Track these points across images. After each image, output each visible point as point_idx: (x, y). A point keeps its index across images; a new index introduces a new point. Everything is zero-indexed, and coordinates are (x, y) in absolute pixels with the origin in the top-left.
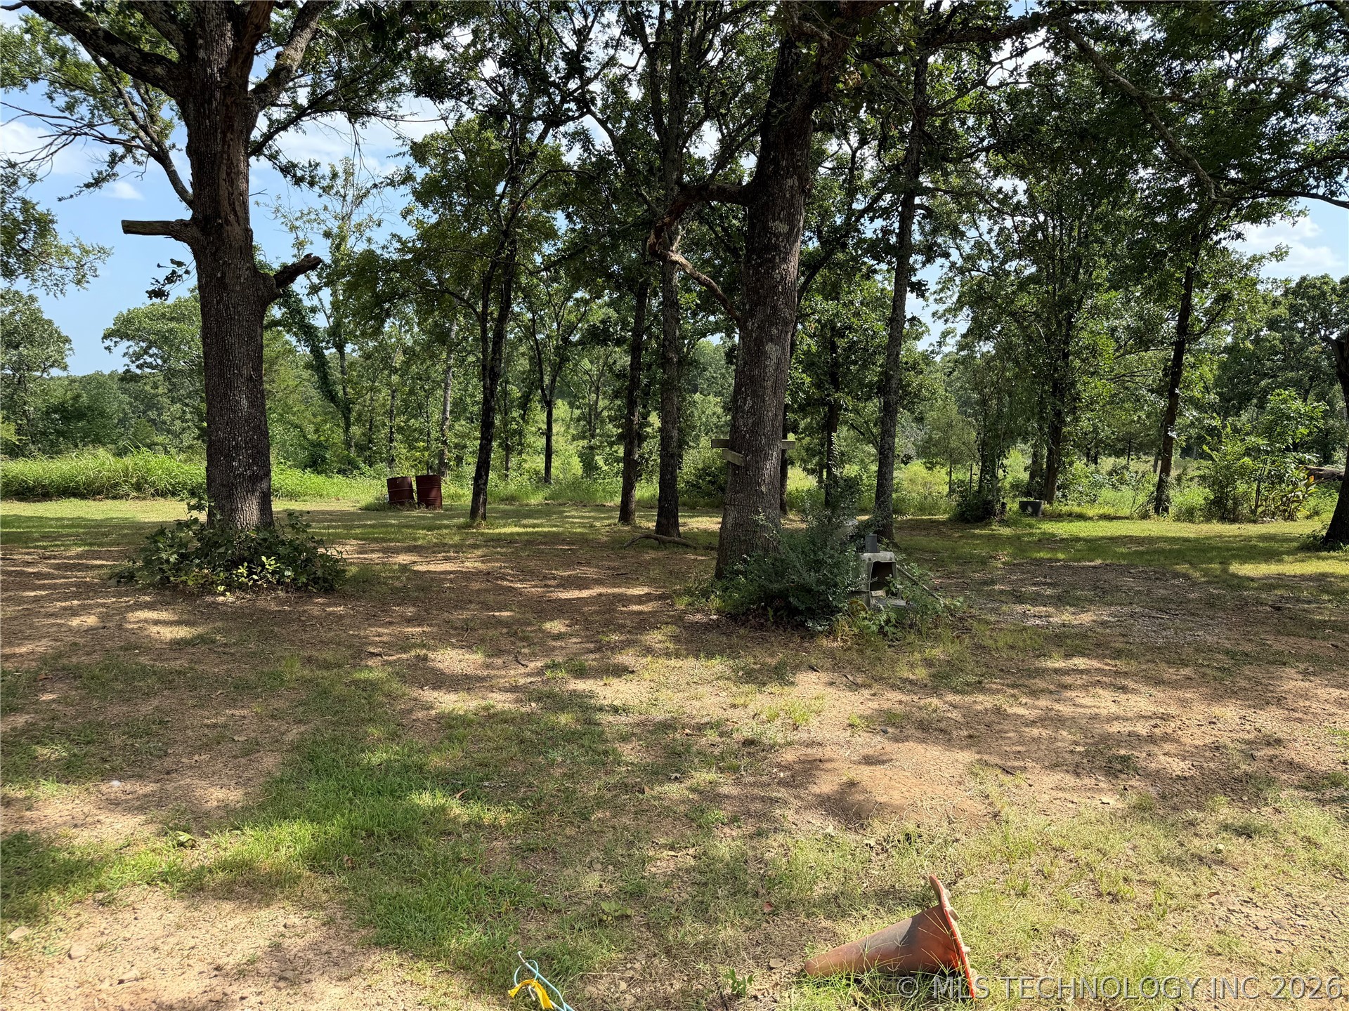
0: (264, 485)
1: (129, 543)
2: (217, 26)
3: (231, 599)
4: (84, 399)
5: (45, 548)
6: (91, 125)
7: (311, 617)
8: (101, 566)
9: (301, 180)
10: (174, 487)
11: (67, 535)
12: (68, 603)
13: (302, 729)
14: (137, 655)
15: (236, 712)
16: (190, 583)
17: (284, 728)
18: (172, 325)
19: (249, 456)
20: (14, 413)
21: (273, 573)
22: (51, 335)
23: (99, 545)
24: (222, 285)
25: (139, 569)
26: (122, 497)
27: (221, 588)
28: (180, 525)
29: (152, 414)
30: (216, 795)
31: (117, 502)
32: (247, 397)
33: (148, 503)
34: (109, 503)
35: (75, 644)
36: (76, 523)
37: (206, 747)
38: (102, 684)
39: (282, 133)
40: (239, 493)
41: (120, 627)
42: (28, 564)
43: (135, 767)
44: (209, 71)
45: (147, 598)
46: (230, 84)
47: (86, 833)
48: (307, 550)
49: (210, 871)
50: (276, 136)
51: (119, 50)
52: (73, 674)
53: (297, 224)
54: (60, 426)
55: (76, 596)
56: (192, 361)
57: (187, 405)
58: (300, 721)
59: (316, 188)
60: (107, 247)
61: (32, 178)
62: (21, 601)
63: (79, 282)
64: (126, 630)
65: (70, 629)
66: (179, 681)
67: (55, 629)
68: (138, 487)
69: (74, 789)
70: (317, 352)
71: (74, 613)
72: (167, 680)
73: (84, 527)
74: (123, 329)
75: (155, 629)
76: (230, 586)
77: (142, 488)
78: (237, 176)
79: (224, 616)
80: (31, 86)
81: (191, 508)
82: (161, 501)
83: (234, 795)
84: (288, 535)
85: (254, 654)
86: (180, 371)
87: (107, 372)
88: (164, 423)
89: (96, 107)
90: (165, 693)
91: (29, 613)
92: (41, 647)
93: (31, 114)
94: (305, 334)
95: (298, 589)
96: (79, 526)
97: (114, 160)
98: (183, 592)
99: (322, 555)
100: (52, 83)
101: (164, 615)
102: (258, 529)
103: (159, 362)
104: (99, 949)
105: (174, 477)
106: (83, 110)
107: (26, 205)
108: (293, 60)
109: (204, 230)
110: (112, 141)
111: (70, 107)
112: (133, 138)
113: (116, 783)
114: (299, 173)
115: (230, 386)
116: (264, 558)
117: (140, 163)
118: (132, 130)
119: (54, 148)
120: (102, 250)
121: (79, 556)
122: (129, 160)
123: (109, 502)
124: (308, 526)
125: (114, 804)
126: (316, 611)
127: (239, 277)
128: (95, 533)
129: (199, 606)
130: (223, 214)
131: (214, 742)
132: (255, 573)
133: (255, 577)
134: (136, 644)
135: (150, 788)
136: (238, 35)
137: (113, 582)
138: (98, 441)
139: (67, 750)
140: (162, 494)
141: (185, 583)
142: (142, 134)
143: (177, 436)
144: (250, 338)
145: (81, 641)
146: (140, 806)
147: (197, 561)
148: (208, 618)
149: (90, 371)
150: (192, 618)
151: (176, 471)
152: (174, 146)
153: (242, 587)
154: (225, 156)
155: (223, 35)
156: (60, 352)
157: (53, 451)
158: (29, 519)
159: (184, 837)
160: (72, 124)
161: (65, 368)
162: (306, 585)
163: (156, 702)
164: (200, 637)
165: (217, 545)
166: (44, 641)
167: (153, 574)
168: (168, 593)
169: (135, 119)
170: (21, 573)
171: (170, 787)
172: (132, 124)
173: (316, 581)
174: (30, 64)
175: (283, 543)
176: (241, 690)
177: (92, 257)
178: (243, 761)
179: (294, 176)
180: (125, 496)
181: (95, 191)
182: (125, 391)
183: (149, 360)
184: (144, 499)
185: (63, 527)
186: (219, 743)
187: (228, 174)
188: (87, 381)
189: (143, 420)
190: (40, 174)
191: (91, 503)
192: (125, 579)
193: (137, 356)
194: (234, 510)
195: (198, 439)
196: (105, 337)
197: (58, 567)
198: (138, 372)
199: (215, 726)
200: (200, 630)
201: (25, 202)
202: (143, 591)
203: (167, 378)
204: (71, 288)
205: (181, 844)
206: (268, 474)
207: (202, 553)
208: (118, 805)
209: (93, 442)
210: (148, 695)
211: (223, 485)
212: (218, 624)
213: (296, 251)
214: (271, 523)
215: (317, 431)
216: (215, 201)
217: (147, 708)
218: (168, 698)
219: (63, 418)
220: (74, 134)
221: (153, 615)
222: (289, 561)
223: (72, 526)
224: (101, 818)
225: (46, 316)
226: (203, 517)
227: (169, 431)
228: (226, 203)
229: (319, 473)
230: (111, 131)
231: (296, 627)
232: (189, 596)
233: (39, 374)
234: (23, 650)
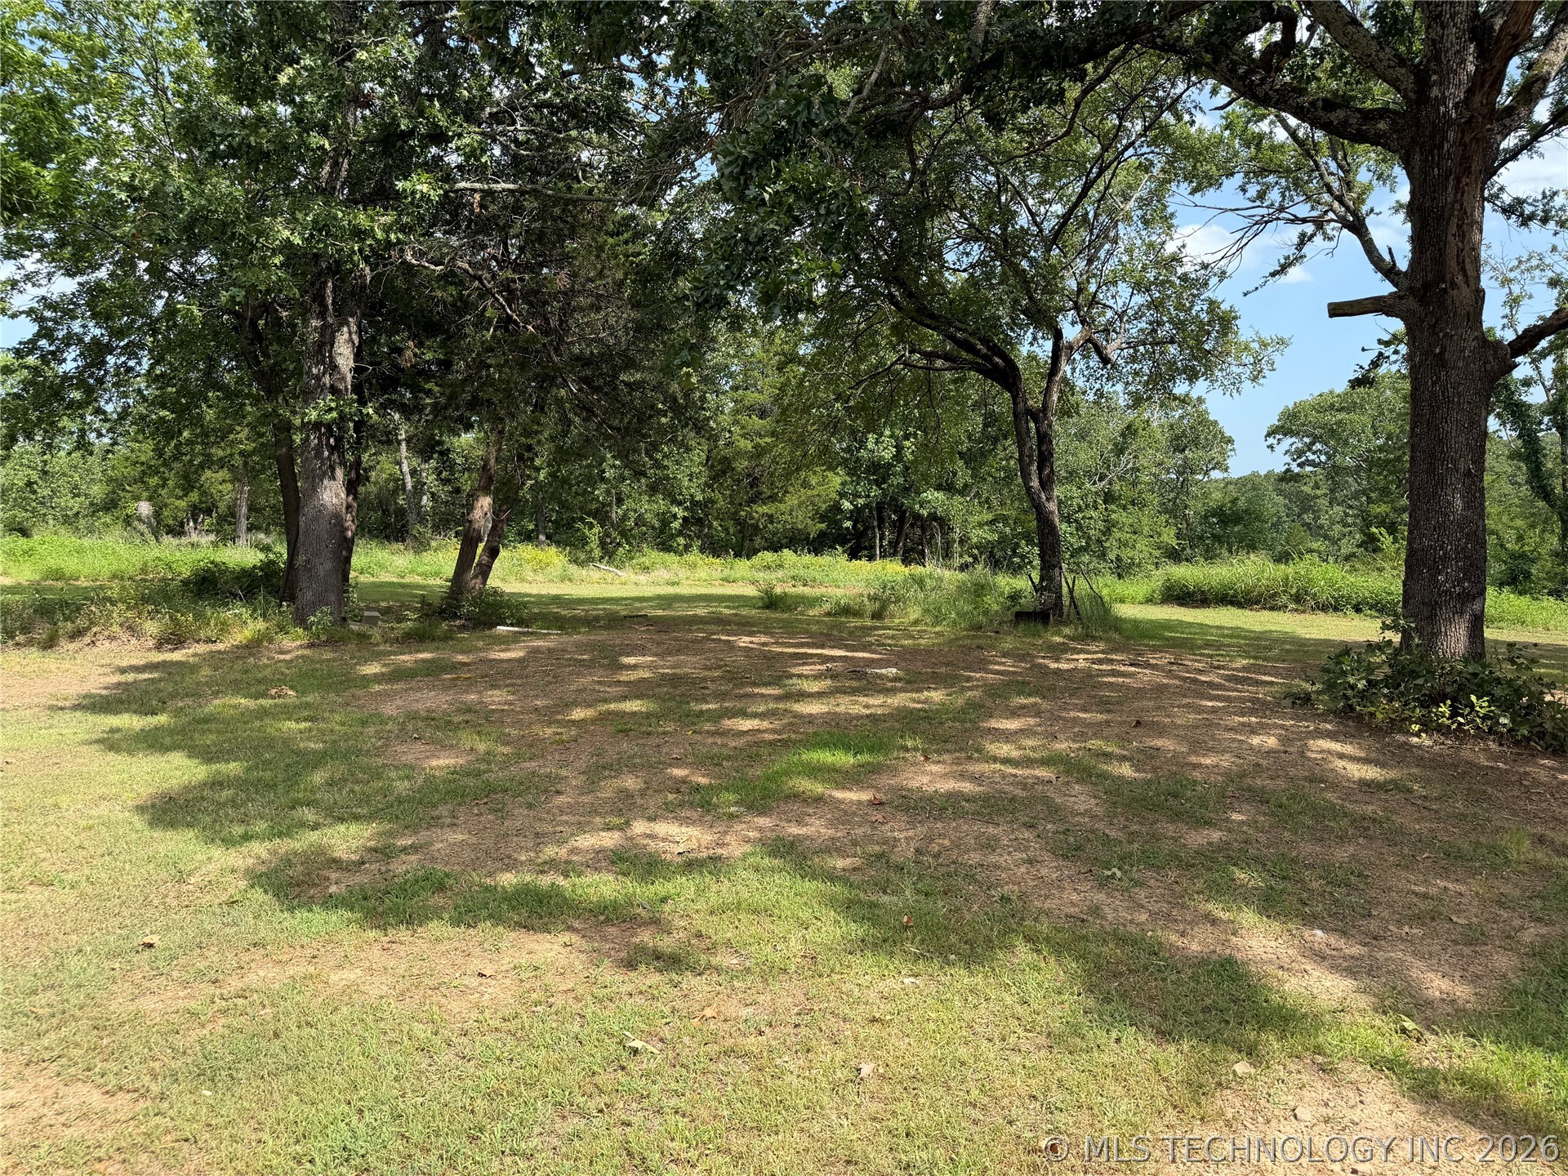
0: (1476, 607)
1: (1295, 661)
2: (1458, 52)
3: (1428, 743)
4: (1242, 504)
5: (1211, 656)
6: (1282, 209)
7: (1536, 783)
8: (1272, 683)
9: (1532, 217)
10: (1336, 600)
11: (1229, 645)
12: (1245, 719)
13: (1544, 931)
14: (1322, 790)
15: (1450, 886)
16: (1380, 716)
17: (1517, 922)
18: (1340, 416)
19: (1460, 569)
20: (1175, 517)
21: (1484, 718)
22: (1215, 436)
23: (1265, 659)
24: (1441, 361)
25: (1318, 693)
26: (1279, 609)
27: (1416, 728)
28: (1371, 647)
29: (1308, 517)
30: (1436, 985)
31: (1275, 614)
32: (1463, 497)
33: (1308, 618)
34: (1266, 615)
35: (1258, 765)
36: (1236, 633)
37: (1417, 919)
38: (1290, 815)
39: (1510, 165)
40: (1444, 613)
41: (1302, 754)
42: (1200, 672)
43: (1339, 920)
44: (1442, 109)
45: (1329, 726)
46: (1472, 116)
47: (1293, 980)
48: (1531, 695)
49: (1445, 1079)
50: (1502, 170)
51: (1337, 116)
52: (1259, 798)
53: (1512, 275)
54: (1218, 530)
55: (1253, 712)
56: (1360, 456)
57: (1351, 507)
58: (1539, 920)
59: (1552, 225)
60: (1286, 337)
61: (1223, 275)
62: (1200, 710)
63: (1254, 379)
64: (1309, 759)
65: (1251, 747)
66: (1375, 830)
67: (1235, 745)
68: (1298, 599)
69: (1276, 926)
70: (1529, 437)
71: (1253, 730)
72: (1363, 826)
73: (1245, 638)
74: (1288, 425)
75: (1340, 763)
76: (1427, 726)
77: (1302, 600)
78: (1470, 225)
79: (1420, 762)
80: (1226, 182)
81: (1385, 627)
82: (1322, 615)
83: (1462, 992)
84: (1507, 671)
85: (1463, 817)
86: (1347, 468)
87: (1263, 473)
88: (1321, 527)
89: (1288, 188)
90: (1361, 840)
91: (1209, 725)
92: (1226, 761)
93: (1226, 210)
94: (1513, 414)
95: (1517, 743)
96: (1238, 637)
97: (1304, 240)
98: (1369, 725)
99: (1549, 703)
100: (1247, 174)
101: (1348, 749)
102: (1466, 661)
103: (1323, 458)
104: (1326, 1122)
105: (1339, 590)
106: (1274, 196)
107: (1213, 305)
108: (1552, 65)
109: (1423, 301)
110: (1304, 221)
111: (1261, 196)
112: (1326, 212)
113: (1319, 933)
114: (1528, 210)
115: (1441, 483)
116: (1473, 698)
117: (1330, 239)
118: (1326, 204)
119: (1245, 241)
120: (1282, 342)
121: (1245, 669)
122: (1318, 238)
123: (1266, 613)
124: (1533, 661)
125: (1319, 957)
126: (1543, 776)
127: (1463, 351)
128: (1258, 645)
129: (1389, 745)
130: (1448, 277)
131: (1429, 915)
132: (1462, 715)
133: (1461, 720)
134: (1320, 777)
135: (1356, 950)
136: (1481, 55)
137: (1288, 702)
138: (1252, 547)
139: (1264, 880)
140: (1324, 608)
141: (1372, 715)
142: (1336, 205)
143: (1335, 542)
144: (1472, 423)
145: (1264, 763)
146: (1350, 969)
147: (1386, 691)
148: (1400, 762)
149: (1246, 472)
150: (1381, 758)
151: (1340, 583)
152: (1372, 210)
153: (1440, 729)
154: (1457, 206)
155: (1464, 61)
156: (1223, 453)
157: (1210, 556)
158: (1191, 624)
159: (1409, 1025)
160: (1264, 211)
161: (1226, 470)
162: (1528, 739)
163: (1351, 850)
164: (1392, 781)
165: (1414, 675)
166: (1227, 756)
167: (1334, 699)
168: (1351, 723)
169: (1330, 190)
170: (1195, 681)
171: (1380, 955)
172: (1326, 197)
173: (1542, 735)
174: (1229, 160)
175: (1498, 681)
176: (1452, 860)
177: (1270, 349)
178: (1467, 950)
179: (1522, 214)
180: (1283, 608)
181: (1282, 280)
182: (1280, 492)
183: (1311, 457)
184: (1304, 612)
185: (1224, 636)
186: (1433, 919)
187: (1459, 227)
188: (1241, 483)
189: (1297, 524)
190: (1229, 271)
191: (1247, 612)
192: (1303, 701)
193: (1300, 453)
194: (1436, 635)
195: (1358, 546)
196: (1268, 435)
197: (1229, 678)
198: (1297, 470)
199: (1425, 896)
200: (1392, 774)
201: (1212, 303)
202: (1323, 716)
203: (1329, 477)
204: (1247, 385)
205: (1404, 1030)
206: (1482, 593)
207: (1392, 682)
208: (1324, 958)
209: (1248, 546)
210: (1342, 839)
211: (1424, 603)
212: (1414, 770)
213: (1507, 311)
214: (1482, 655)
215: (1520, 538)
216: (1440, 262)
217: (1342, 854)
218: (1364, 847)
219: (1221, 521)
220: (1264, 222)
221: (1336, 747)
222: (1506, 705)
223: (1231, 636)
224: (1308, 968)
225: (1212, 418)
226: (1396, 638)
227: (1326, 537)
228: (1453, 263)
229: (1521, 594)
230: (1303, 210)
231: (1516, 793)
232: (1378, 731)
233: (1200, 477)
234: (1208, 761)
